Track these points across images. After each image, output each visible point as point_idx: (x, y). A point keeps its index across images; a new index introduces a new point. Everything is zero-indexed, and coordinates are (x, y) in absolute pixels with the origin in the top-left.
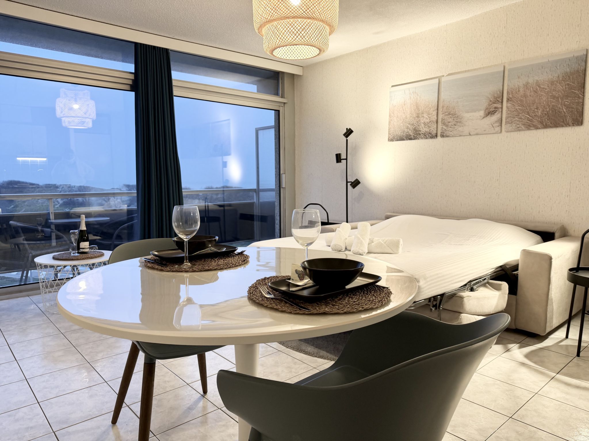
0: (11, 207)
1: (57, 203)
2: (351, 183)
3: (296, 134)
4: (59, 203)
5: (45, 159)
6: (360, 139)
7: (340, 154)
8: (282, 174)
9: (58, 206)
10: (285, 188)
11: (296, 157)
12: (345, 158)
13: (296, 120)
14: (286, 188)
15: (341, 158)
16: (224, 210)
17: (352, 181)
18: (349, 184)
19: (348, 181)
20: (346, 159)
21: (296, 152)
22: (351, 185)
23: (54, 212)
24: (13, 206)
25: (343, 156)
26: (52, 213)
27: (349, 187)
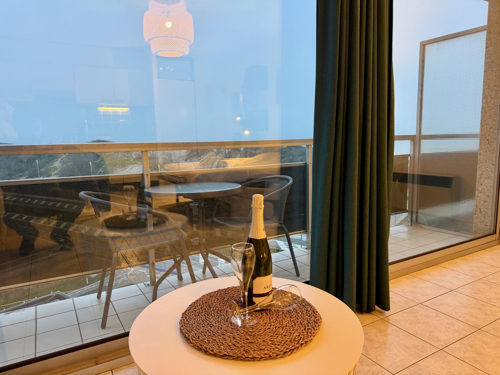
0: (98, 161)
1: (132, 158)
4: (133, 158)
5: (126, 109)
9: (132, 160)
23: (150, 174)
24: (99, 160)
26: (147, 175)
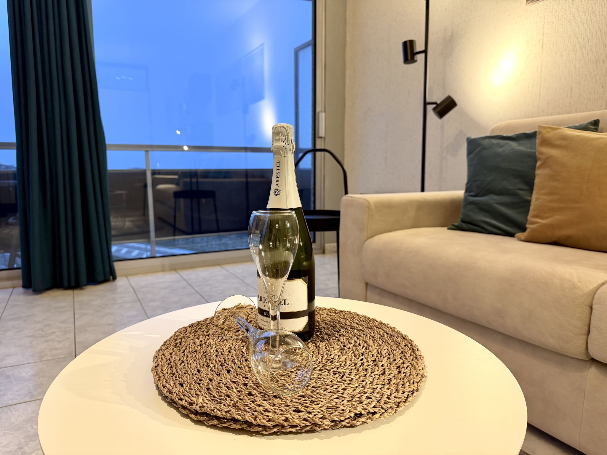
2: (434, 106)
3: (348, 39)
6: (461, 17)
7: (412, 42)
8: (320, 112)
10: (324, 138)
11: (348, 81)
12: (423, 48)
13: (349, 13)
14: (326, 138)
15: (415, 51)
16: (247, 183)
17: (439, 102)
18: (430, 108)
19: (428, 100)
20: (425, 52)
21: (348, 72)
22: (434, 109)
25: (420, 46)
27: (431, 115)
